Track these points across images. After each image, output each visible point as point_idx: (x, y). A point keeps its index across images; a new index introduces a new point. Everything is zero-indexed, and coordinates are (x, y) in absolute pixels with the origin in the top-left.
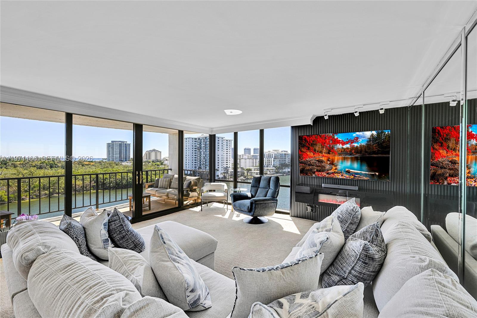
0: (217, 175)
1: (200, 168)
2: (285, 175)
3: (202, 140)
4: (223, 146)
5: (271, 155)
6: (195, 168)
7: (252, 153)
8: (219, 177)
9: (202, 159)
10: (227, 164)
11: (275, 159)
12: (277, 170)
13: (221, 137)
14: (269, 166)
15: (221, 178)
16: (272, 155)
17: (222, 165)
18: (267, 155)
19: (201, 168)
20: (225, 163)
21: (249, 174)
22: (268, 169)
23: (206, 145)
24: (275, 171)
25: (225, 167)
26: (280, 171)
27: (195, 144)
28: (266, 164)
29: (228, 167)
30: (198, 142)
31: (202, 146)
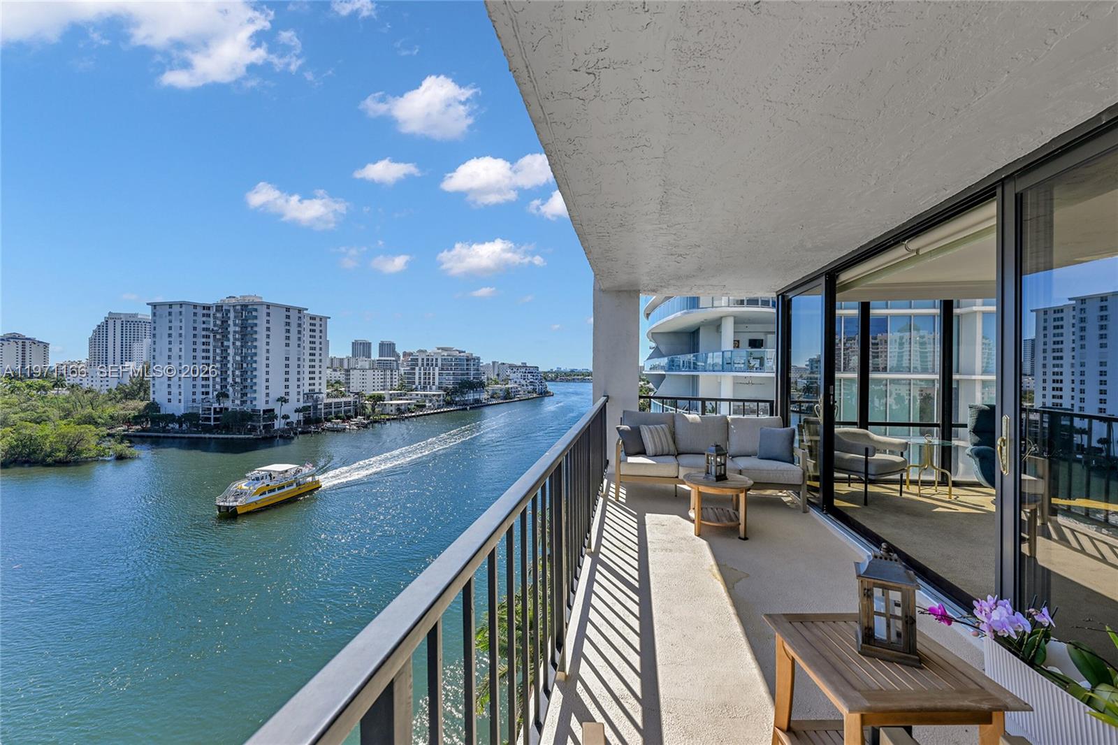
0: (283, 414)
1: (223, 395)
2: (468, 408)
3: (232, 311)
4: (303, 332)
5: (434, 360)
6: (204, 396)
7: (375, 355)
8: (288, 420)
9: (231, 369)
10: (314, 384)
11: (442, 369)
12: (448, 398)
13: (295, 308)
14: (428, 386)
15: (295, 422)
16: (437, 359)
17: (298, 387)
18: (423, 359)
19: (227, 396)
20: (307, 381)
21: (377, 410)
22: (426, 396)
23: (246, 328)
24: (444, 401)
25: (307, 391)
26: (457, 399)
27: (204, 323)
28: (420, 382)
29: (317, 391)
30: (215, 318)
31: (231, 329)
